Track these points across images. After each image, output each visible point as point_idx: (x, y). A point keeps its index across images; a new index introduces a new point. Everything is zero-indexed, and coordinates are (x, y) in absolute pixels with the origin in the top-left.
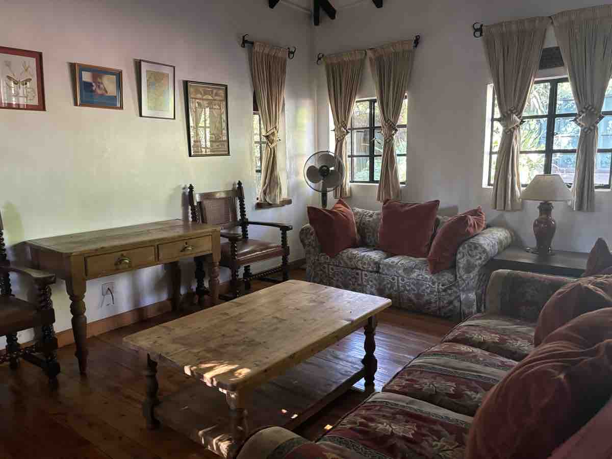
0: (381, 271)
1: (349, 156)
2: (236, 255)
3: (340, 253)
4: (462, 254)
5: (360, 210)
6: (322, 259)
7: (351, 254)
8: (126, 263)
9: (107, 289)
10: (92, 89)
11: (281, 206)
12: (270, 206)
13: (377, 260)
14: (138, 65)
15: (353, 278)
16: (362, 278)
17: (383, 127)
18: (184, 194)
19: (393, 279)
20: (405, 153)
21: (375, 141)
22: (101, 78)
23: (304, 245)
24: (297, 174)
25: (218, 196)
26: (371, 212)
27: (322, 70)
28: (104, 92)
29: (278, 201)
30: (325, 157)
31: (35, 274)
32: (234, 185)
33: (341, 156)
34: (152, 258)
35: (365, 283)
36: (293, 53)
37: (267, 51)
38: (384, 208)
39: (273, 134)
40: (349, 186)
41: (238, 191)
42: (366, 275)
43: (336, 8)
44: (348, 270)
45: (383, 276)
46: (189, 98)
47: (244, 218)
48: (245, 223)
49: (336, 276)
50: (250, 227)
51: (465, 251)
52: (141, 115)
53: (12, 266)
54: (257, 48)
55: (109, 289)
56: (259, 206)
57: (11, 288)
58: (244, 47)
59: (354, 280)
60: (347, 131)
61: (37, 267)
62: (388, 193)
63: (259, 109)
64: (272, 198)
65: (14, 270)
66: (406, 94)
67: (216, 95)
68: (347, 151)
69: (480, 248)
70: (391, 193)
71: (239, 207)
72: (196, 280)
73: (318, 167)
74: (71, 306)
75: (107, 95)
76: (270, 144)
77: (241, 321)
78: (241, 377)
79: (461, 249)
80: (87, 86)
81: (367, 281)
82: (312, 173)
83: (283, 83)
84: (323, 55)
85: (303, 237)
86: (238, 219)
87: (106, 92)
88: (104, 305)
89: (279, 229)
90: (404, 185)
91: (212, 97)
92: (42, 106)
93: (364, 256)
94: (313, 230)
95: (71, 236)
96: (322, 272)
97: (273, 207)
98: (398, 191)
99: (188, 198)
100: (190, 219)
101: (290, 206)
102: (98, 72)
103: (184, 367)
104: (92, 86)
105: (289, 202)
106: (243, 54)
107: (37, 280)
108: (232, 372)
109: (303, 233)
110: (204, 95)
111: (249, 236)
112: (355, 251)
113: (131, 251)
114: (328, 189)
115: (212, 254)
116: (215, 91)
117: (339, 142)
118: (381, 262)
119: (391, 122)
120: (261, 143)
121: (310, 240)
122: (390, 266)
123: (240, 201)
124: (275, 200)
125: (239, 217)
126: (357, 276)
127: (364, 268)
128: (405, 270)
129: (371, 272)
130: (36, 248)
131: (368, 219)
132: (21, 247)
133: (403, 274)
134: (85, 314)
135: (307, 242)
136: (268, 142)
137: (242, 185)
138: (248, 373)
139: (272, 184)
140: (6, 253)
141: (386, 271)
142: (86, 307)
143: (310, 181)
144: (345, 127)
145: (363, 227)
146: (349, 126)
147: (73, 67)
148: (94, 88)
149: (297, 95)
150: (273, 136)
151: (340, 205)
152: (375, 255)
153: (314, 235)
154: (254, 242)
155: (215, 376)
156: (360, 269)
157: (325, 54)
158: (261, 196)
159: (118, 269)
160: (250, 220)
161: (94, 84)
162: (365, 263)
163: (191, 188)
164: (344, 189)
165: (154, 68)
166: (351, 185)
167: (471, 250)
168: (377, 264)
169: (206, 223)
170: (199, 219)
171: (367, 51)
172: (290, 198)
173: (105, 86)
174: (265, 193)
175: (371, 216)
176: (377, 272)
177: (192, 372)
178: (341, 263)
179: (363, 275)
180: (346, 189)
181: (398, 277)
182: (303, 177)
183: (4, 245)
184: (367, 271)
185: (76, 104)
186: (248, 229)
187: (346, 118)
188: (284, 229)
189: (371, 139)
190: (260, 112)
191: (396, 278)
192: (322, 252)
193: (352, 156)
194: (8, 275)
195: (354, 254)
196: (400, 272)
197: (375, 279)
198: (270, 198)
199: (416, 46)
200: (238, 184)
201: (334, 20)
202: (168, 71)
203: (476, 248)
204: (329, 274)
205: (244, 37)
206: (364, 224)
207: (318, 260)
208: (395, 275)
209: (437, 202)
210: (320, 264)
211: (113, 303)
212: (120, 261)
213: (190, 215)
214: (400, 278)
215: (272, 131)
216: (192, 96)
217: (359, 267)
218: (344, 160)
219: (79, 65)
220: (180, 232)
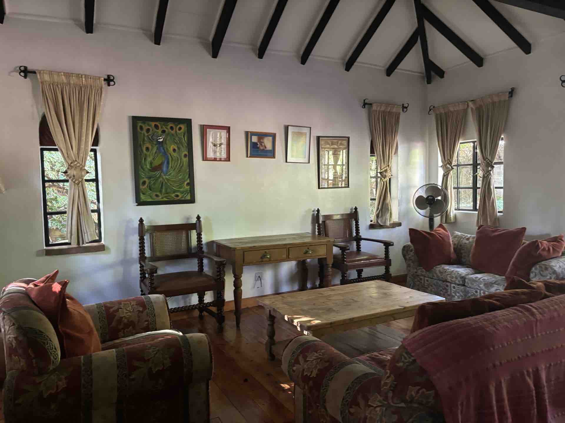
0: (466, 284)
1: (454, 188)
2: (346, 261)
3: (434, 268)
4: (534, 274)
5: (459, 234)
6: (419, 272)
7: (443, 268)
8: (268, 258)
9: (258, 276)
10: (257, 147)
11: (391, 228)
12: (381, 227)
13: (463, 275)
14: (286, 128)
15: (444, 289)
16: (451, 289)
17: (482, 165)
18: (313, 215)
19: (476, 292)
20: (502, 186)
21: (478, 176)
22: (263, 140)
23: (405, 259)
24: (408, 202)
25: (335, 217)
26: (469, 235)
27: (433, 118)
28: (264, 148)
29: (388, 223)
30: (432, 189)
31: (216, 259)
32: (352, 209)
33: (446, 188)
34: (284, 256)
35: (453, 294)
36: (406, 108)
37: (383, 109)
38: (478, 233)
39: (386, 171)
40: (454, 213)
41: (354, 215)
42: (454, 287)
43: (444, 70)
44: (440, 282)
45: (468, 288)
46: (320, 147)
47: (359, 235)
48: (358, 239)
49: (430, 287)
50: (363, 243)
51: (537, 271)
52: (286, 162)
53: (205, 254)
54: (374, 107)
55: (259, 277)
56: (372, 227)
57: (204, 268)
58: (365, 107)
59: (444, 291)
60: (452, 167)
61: (219, 256)
62: (485, 220)
63: (375, 152)
64: (383, 221)
65: (206, 257)
66: (502, 136)
67: (341, 144)
68: (451, 184)
69: (549, 269)
70: (489, 220)
71: (355, 226)
72: (319, 278)
73: (425, 196)
74: (234, 282)
75: (266, 149)
76: (383, 179)
77: (329, 298)
78: (314, 324)
79: (533, 269)
80: (254, 145)
81: (455, 292)
82: (421, 202)
83: (396, 131)
84: (434, 107)
85: (405, 252)
86: (354, 236)
87: (266, 147)
88: (256, 287)
89: (383, 244)
90: (502, 214)
91: (337, 146)
92: (228, 159)
93: (453, 271)
94: (412, 247)
95: (239, 239)
96: (419, 283)
97: (383, 228)
98: (495, 219)
99: (316, 217)
100: (317, 233)
101: (400, 228)
102: (262, 136)
103: (284, 315)
104: (258, 144)
105: (399, 224)
106: (363, 113)
107: (216, 262)
108: (310, 321)
109: (405, 249)
110: (331, 146)
111: (361, 249)
112: (447, 267)
113: (271, 250)
114: (435, 215)
115: (326, 258)
116: (340, 142)
117: (446, 176)
118: (467, 277)
119: (488, 159)
120: (376, 177)
121: (409, 256)
122: (474, 281)
123: (355, 222)
124: (385, 222)
125: (354, 234)
126: (447, 288)
127: (452, 281)
128: (485, 285)
129: (458, 285)
130: (219, 245)
131: (465, 241)
132: (211, 244)
133: (484, 288)
134: (242, 288)
135: (407, 257)
136: (382, 177)
137: (358, 210)
138: (320, 323)
139: (383, 210)
140: (202, 246)
141: (470, 285)
142: (242, 283)
143: (419, 209)
144: (450, 164)
145: (459, 249)
146: (454, 163)
147: (247, 133)
148: (258, 146)
149: (409, 139)
150: (385, 172)
151: (440, 229)
152: (462, 271)
153: (413, 251)
154: (365, 254)
155: (300, 322)
156: (449, 282)
157: (436, 106)
158: (374, 219)
159: (262, 261)
160: (363, 237)
161: (258, 143)
162: (453, 277)
163: (318, 211)
164: (448, 216)
165: (296, 130)
166: (455, 212)
167: (543, 271)
168: (463, 278)
169: (328, 237)
170: (323, 233)
171: (468, 102)
172: (400, 222)
173: (266, 144)
174: (378, 216)
175: (468, 239)
176: (464, 285)
177: (288, 318)
178: (434, 276)
179: (452, 288)
180: (450, 216)
181: (480, 290)
182: (412, 205)
183: (202, 241)
184: (455, 284)
185: (247, 157)
186: (361, 244)
187: (451, 157)
188: (387, 245)
189: (474, 173)
190: (376, 154)
191: (479, 291)
192: (420, 266)
193: (457, 188)
194: (203, 260)
195: (445, 269)
196: (481, 286)
197: (461, 291)
198: (381, 221)
199: (512, 96)
200: (355, 209)
201: (442, 79)
202: (306, 130)
203: (546, 269)
204: (424, 285)
205: (364, 100)
206: (461, 246)
207: (416, 272)
208: (477, 289)
209: (524, 229)
210: (418, 275)
211: (261, 286)
212: (264, 256)
213: (317, 230)
214: (482, 291)
215: (385, 169)
216: (323, 147)
217: (448, 280)
218: (449, 191)
219: (250, 132)
220: (308, 240)
